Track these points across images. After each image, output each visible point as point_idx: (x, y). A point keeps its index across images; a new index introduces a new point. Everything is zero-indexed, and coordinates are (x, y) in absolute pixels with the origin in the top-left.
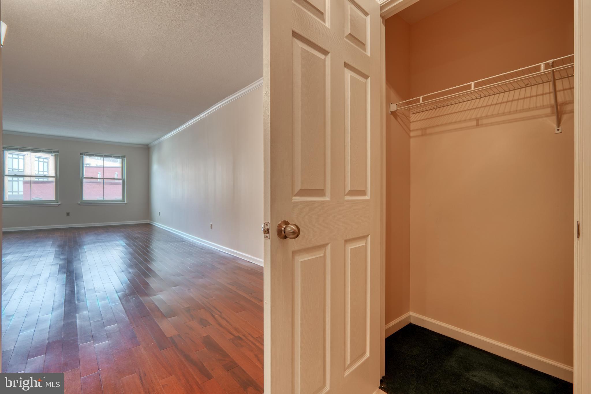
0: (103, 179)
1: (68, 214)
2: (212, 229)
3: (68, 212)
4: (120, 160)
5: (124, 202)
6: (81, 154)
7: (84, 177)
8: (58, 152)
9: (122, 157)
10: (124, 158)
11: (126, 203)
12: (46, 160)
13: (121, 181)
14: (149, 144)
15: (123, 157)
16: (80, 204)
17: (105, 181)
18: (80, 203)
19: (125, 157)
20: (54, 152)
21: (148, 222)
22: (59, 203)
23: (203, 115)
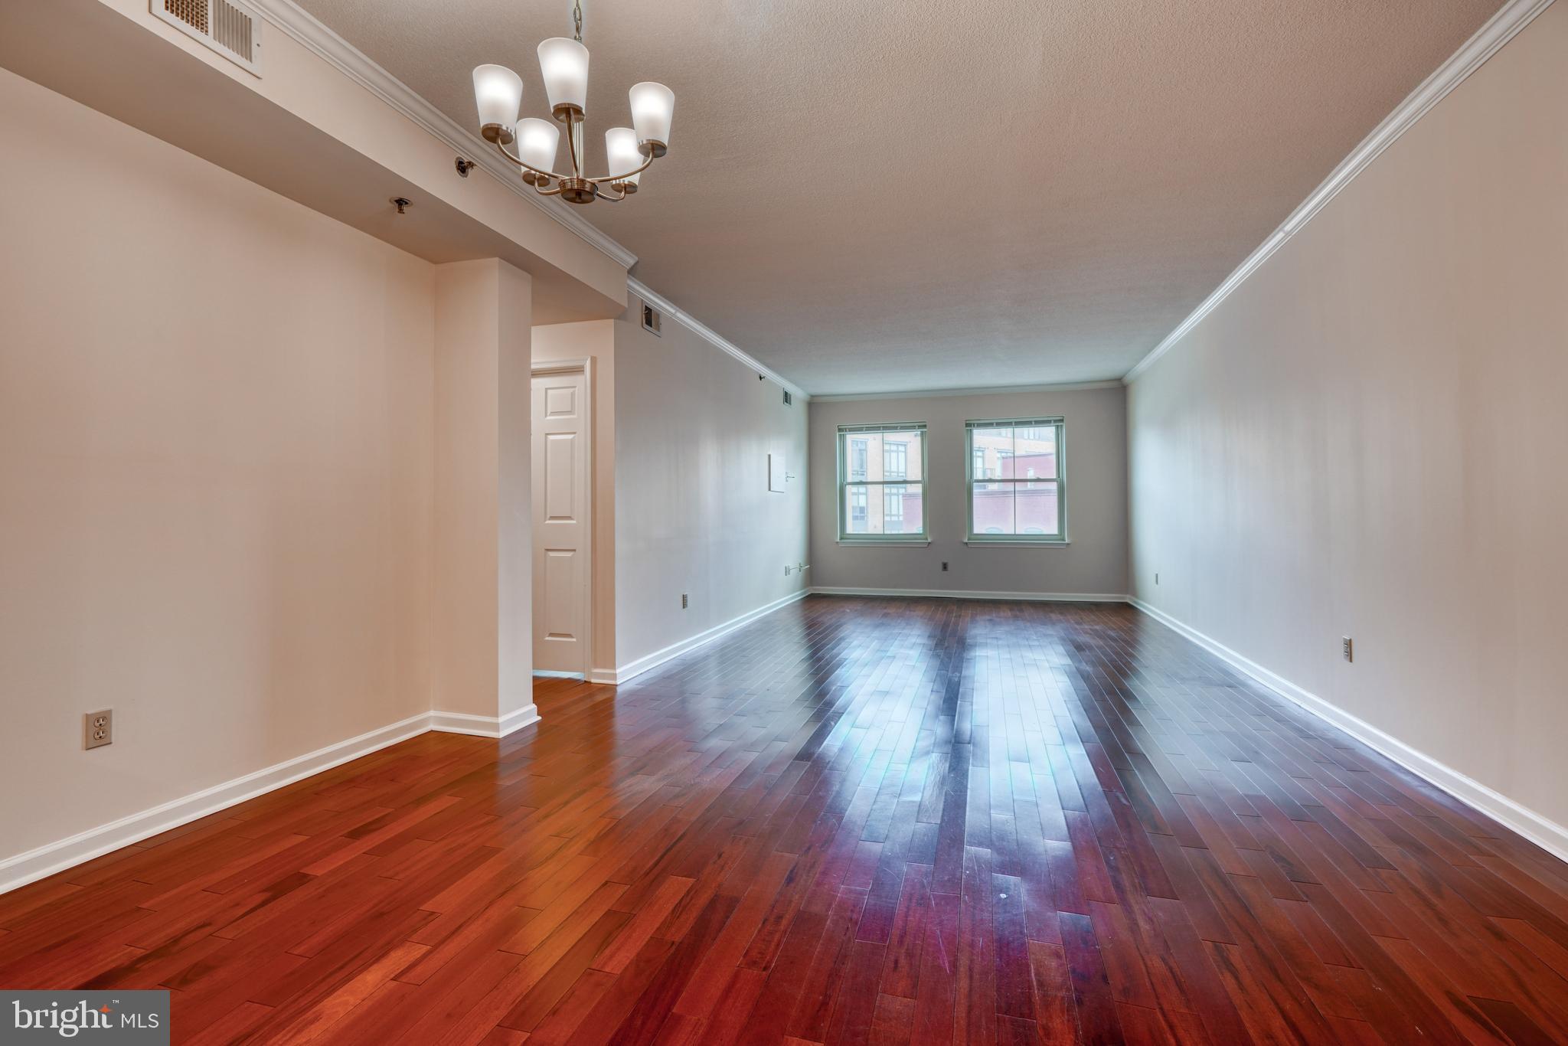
0: (1014, 481)
1: (945, 567)
2: (1351, 661)
3: (945, 561)
4: (1049, 431)
5: (1064, 540)
6: (968, 425)
7: (975, 478)
8: (925, 426)
9: (1055, 421)
10: (1060, 424)
11: (1068, 544)
12: (902, 448)
13: (1054, 486)
14: (1124, 376)
15: (1059, 422)
16: (966, 543)
17: (1019, 487)
18: (966, 541)
19: (1062, 421)
20: (920, 427)
21: (1128, 599)
22: (929, 540)
23: (1292, 224)
